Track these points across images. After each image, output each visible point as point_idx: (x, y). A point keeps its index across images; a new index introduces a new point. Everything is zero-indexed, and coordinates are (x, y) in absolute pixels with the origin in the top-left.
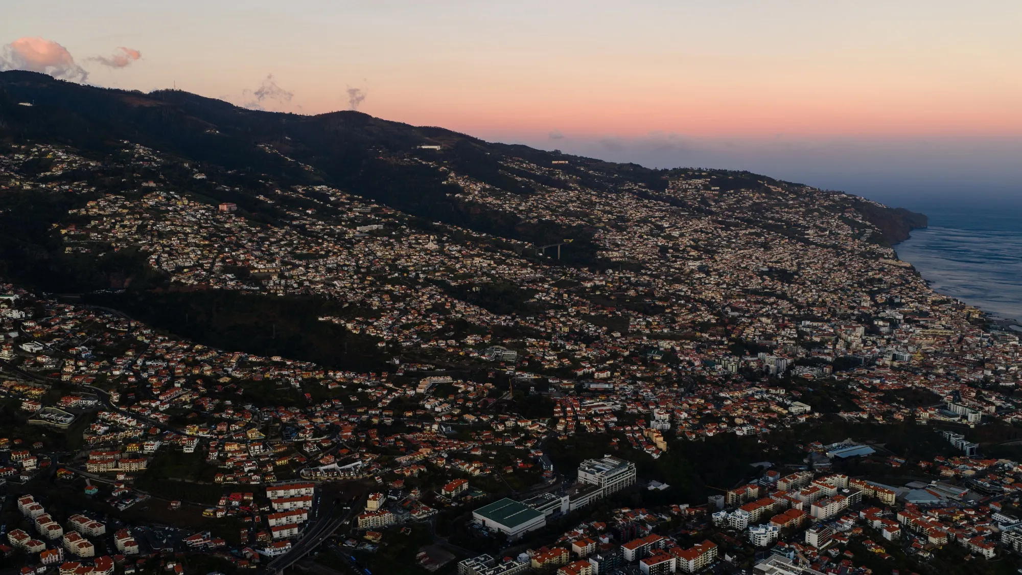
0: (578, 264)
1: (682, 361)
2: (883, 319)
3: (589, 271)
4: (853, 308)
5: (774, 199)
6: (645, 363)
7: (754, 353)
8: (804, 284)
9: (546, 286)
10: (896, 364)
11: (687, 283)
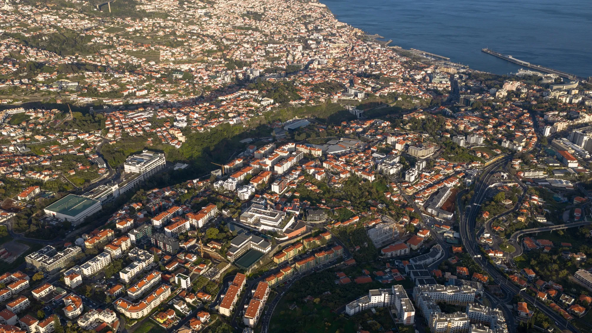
0: (123, 15)
1: (196, 77)
2: (312, 39)
3: (132, 20)
6: (171, 82)
7: (240, 68)
8: (268, 20)
9: (100, 32)
10: (320, 67)
11: (198, 24)
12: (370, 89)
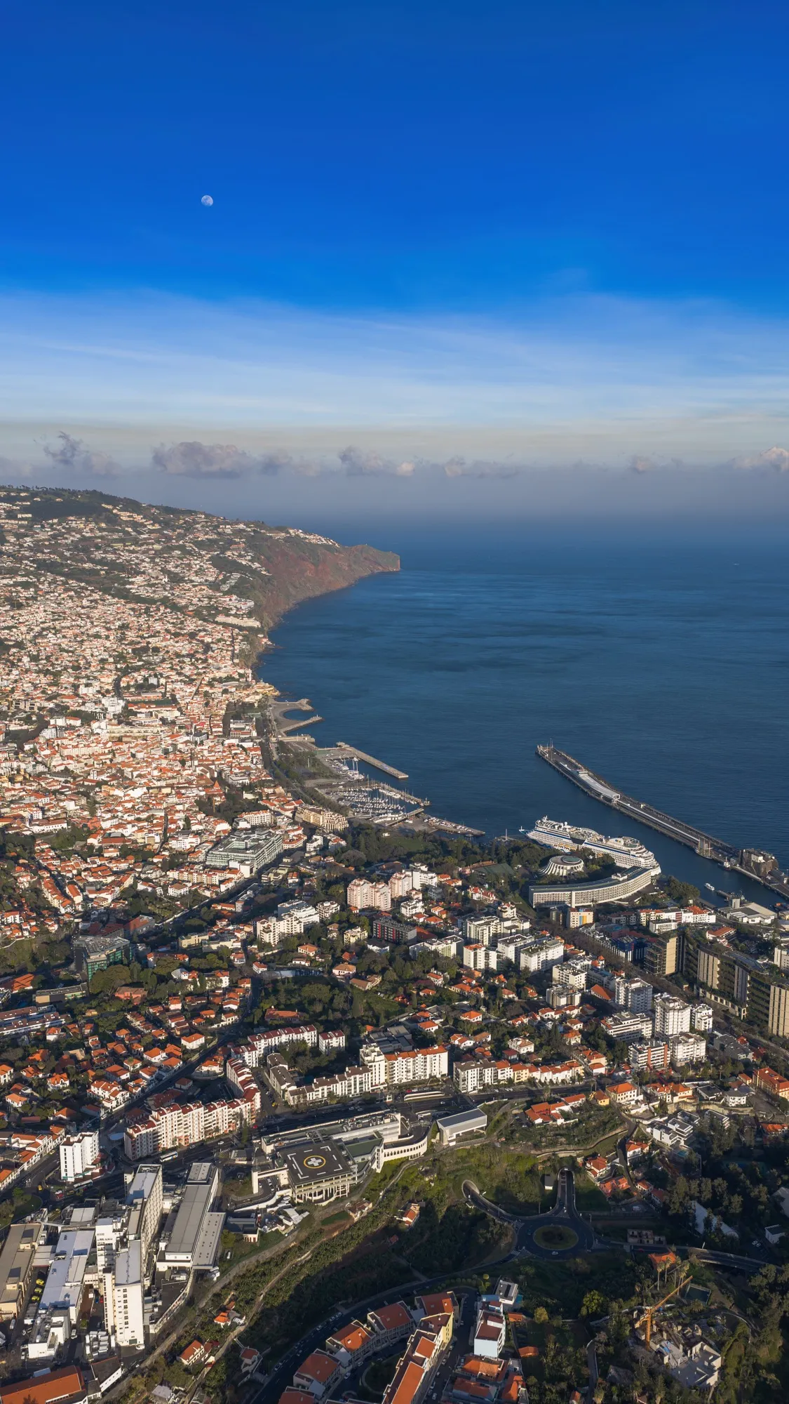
5: (118, 531)
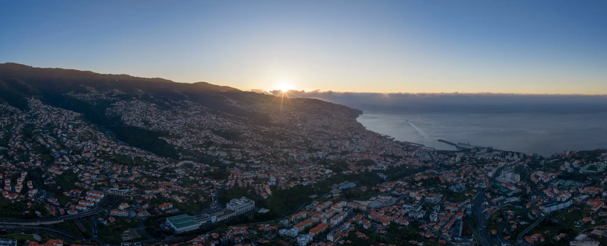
2: (354, 138)
4: (346, 136)
6: (275, 157)
7: (315, 152)
8: (332, 129)
9: (249, 131)
10: (359, 151)
11: (296, 130)
12: (390, 163)
